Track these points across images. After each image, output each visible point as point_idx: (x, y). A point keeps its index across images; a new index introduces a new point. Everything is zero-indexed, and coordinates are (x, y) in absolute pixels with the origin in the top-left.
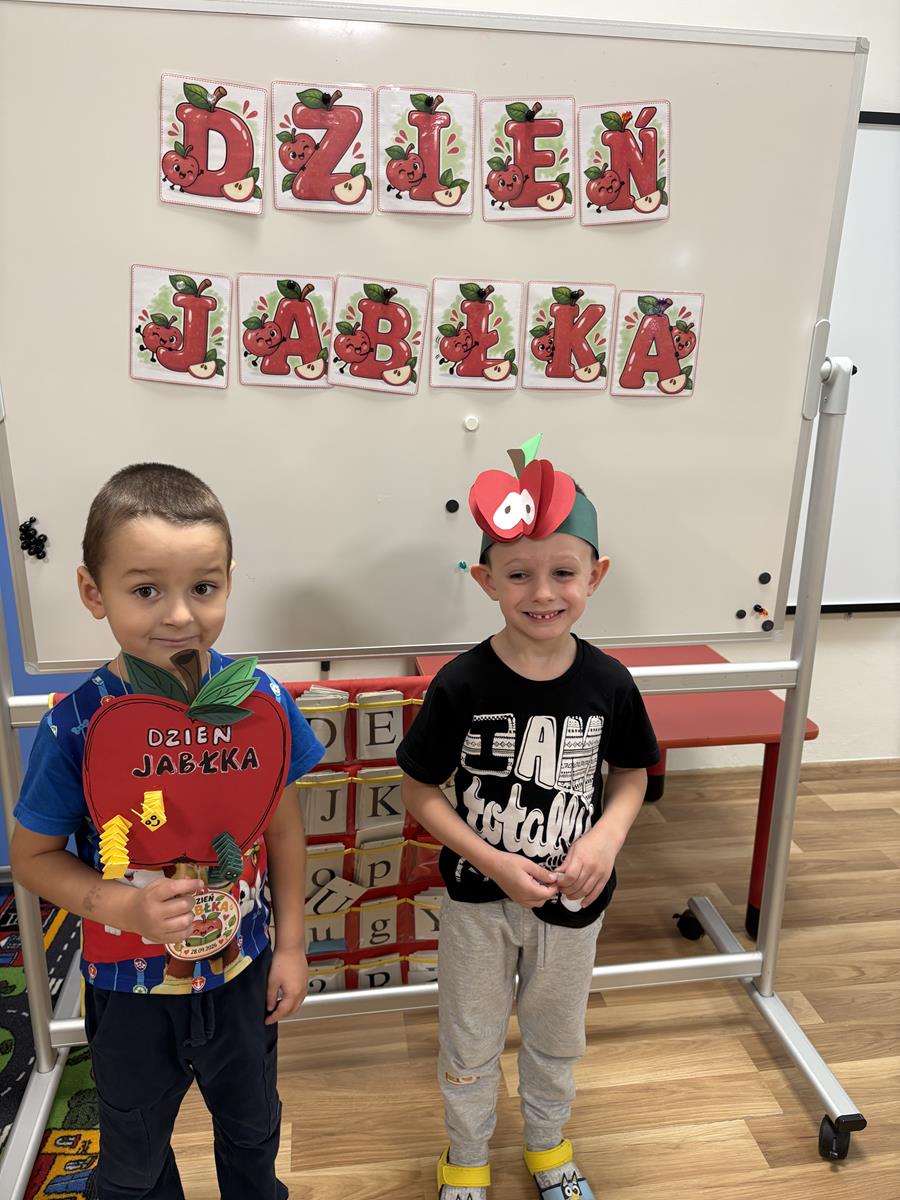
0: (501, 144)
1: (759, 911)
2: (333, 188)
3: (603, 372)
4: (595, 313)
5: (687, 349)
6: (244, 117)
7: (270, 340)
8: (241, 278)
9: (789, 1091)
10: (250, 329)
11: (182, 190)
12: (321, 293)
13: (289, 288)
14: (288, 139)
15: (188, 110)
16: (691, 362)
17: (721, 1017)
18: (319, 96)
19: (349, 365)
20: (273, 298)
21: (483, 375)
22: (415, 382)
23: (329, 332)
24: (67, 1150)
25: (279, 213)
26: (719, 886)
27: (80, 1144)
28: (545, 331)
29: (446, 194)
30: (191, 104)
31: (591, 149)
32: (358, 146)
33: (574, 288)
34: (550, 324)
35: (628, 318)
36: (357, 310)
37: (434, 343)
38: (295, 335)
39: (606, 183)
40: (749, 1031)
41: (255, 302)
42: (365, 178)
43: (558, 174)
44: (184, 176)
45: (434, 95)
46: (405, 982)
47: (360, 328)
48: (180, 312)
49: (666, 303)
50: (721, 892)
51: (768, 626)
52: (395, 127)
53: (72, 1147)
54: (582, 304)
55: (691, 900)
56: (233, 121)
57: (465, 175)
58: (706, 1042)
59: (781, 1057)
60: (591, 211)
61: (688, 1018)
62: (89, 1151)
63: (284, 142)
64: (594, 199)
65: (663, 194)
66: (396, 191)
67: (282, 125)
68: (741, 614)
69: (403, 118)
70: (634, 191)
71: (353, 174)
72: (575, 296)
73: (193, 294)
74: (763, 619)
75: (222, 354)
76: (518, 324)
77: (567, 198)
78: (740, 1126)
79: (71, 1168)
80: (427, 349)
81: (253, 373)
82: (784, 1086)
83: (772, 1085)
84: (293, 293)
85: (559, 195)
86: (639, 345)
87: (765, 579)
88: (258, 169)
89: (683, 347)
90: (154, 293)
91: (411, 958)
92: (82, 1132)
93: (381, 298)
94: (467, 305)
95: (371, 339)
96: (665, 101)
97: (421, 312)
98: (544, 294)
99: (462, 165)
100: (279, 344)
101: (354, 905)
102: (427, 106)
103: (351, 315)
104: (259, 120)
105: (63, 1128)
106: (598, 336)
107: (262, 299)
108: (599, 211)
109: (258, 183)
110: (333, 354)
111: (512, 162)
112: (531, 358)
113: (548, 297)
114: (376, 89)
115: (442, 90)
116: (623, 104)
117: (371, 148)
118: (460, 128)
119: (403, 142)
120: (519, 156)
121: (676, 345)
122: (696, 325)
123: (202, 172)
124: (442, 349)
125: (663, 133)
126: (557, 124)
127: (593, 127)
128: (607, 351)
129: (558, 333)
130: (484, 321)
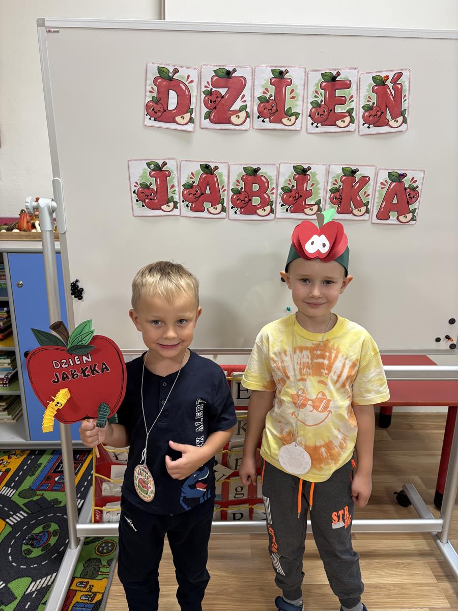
0: (318, 94)
1: (442, 495)
2: (230, 118)
3: (367, 211)
4: (365, 181)
5: (414, 200)
6: (187, 83)
7: (195, 194)
8: (182, 163)
9: (454, 595)
10: (185, 189)
11: (155, 120)
12: (222, 171)
13: (206, 168)
14: (209, 93)
15: (159, 80)
16: (416, 207)
17: (419, 551)
18: (225, 71)
19: (239, 209)
20: (198, 172)
21: (303, 212)
22: (273, 214)
23: (225, 190)
24: (82, 589)
25: (204, 131)
26: (420, 478)
27: (88, 587)
28: (337, 190)
29: (288, 120)
30: (161, 77)
31: (366, 95)
32: (244, 96)
33: (354, 168)
34: (340, 186)
35: (382, 184)
36: (241, 181)
37: (279, 196)
38: (208, 192)
39: (373, 112)
40: (433, 560)
41: (189, 175)
42: (247, 112)
43: (348, 108)
44: (156, 113)
45: (283, 69)
46: (251, 519)
47: (243, 190)
48: (153, 180)
49: (404, 175)
50: (421, 481)
51: (453, 347)
52: (263, 86)
53: (84, 587)
54: (358, 176)
55: (404, 485)
56: (181, 85)
57: (298, 110)
58: (409, 564)
59: (450, 576)
60: (365, 127)
61: (400, 550)
62: (92, 590)
63: (206, 95)
64: (367, 121)
65: (404, 118)
66: (262, 119)
67: (206, 87)
68: (438, 340)
69: (268, 82)
70: (389, 116)
71: (241, 110)
72: (354, 172)
73: (159, 170)
74: (450, 343)
75: (176, 198)
76: (323, 186)
77: (352, 121)
79: (84, 598)
80: (277, 198)
81: (186, 211)
82: (452, 592)
83: (445, 591)
84: (208, 170)
85: (347, 119)
86: (388, 198)
87: (452, 321)
88: (193, 109)
89: (411, 198)
90: (140, 173)
91: (254, 507)
92: (89, 580)
93: (253, 173)
94: (296, 176)
96: (408, 69)
97: (274, 178)
98: (338, 171)
99: (297, 105)
101: (226, 479)
102: (280, 76)
103: (238, 184)
104: (194, 85)
105: (80, 577)
106: (365, 193)
107: (192, 174)
108: (369, 127)
109: (193, 116)
111: (323, 103)
112: (329, 204)
113: (340, 173)
114: (254, 67)
115: (288, 67)
116: (384, 71)
117: (250, 97)
118: (297, 86)
119: (267, 94)
120: (327, 99)
121: (408, 197)
122: (420, 187)
123: (165, 111)
124: (283, 199)
125: (406, 86)
126: (349, 82)
127: (367, 83)
128: (370, 200)
129: (344, 191)
130: (305, 185)
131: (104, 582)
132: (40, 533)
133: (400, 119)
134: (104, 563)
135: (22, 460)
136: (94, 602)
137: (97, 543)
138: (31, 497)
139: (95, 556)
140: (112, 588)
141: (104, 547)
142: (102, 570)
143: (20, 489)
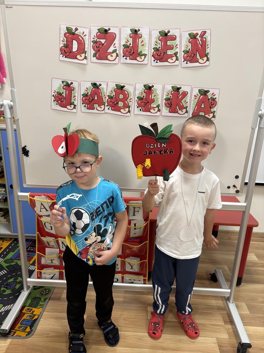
0: (157, 43)
2: (107, 56)
3: (187, 112)
4: (185, 94)
5: (214, 106)
6: (83, 36)
7: (89, 100)
8: (81, 82)
9: (232, 332)
10: (84, 97)
11: (65, 57)
12: (103, 86)
13: (94, 85)
14: (95, 42)
15: (67, 35)
16: (215, 110)
18: (104, 30)
19: (111, 107)
20: (90, 88)
21: (150, 111)
22: (130, 113)
23: (105, 97)
24: (28, 312)
25: (92, 64)
27: (32, 311)
28: (169, 99)
29: (140, 58)
30: (68, 33)
31: (185, 44)
32: (115, 44)
33: (178, 86)
34: (171, 97)
35: (195, 96)
36: (113, 91)
37: (136, 102)
38: (96, 98)
39: (189, 54)
40: (225, 312)
41: (85, 89)
42: (117, 53)
43: (175, 52)
44: (66, 53)
45: (137, 29)
46: (123, 282)
47: (114, 97)
48: (64, 91)
49: (208, 91)
51: (237, 192)
52: (126, 38)
53: (29, 312)
54: (181, 91)
55: (215, 270)
56: (80, 37)
57: (146, 53)
60: (185, 63)
62: (33, 314)
63: (94, 43)
64: (185, 60)
65: (208, 58)
66: (125, 57)
67: (93, 38)
68: (229, 187)
69: (128, 35)
70: (198, 57)
71: (113, 52)
72: (179, 89)
73: (68, 86)
74: (236, 189)
75: (76, 103)
76: (161, 97)
77: (177, 59)
78: (214, 340)
79: (28, 317)
80: (133, 104)
81: (84, 109)
83: (228, 329)
84: (95, 86)
85: (174, 58)
86: (198, 104)
87: (237, 177)
88: (86, 51)
89: (212, 105)
90: (57, 86)
91: (124, 275)
92: (33, 308)
93: (120, 88)
94: (146, 91)
95: (117, 100)
96: (209, 29)
97: (132, 93)
99: (145, 50)
100: (92, 101)
102: (135, 33)
103: (112, 93)
105: (28, 306)
106: (185, 101)
107: (87, 88)
108: (187, 63)
109: (86, 55)
110: (106, 104)
112: (165, 107)
113: (170, 89)
114: (120, 27)
115: (139, 27)
116: (196, 30)
117: (119, 44)
118: (145, 38)
119: (128, 43)
120: (162, 47)
121: (210, 104)
122: (217, 98)
123: (71, 52)
124: (138, 104)
125: (208, 39)
126: (175, 37)
127: (186, 37)
128: (188, 106)
129: (173, 99)
130: (151, 95)
131: (41, 310)
132: (12, 282)
133: (205, 59)
134: (42, 300)
135: (9, 243)
136: (33, 319)
137: (41, 289)
138: (11, 263)
139: (38, 296)
140: (44, 313)
141: (44, 291)
142: (40, 303)
143: (6, 259)
